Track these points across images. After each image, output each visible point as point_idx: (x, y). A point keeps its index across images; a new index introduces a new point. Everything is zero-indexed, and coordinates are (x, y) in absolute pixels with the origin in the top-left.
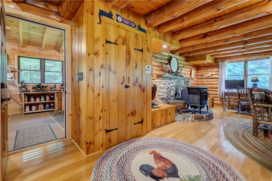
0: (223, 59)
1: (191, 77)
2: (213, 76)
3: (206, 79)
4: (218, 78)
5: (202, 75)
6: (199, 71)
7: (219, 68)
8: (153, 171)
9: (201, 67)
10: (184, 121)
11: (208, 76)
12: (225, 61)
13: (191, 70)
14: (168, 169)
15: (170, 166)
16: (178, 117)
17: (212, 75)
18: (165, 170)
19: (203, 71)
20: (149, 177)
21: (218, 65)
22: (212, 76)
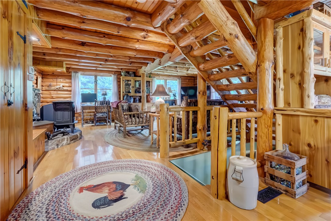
0: (77, 70)
1: (37, 87)
2: (65, 88)
3: (56, 92)
4: (71, 91)
5: (50, 85)
6: (45, 80)
7: (71, 79)
8: (109, 198)
9: (49, 75)
10: (58, 147)
11: (59, 88)
12: (78, 73)
13: (37, 78)
14: (116, 187)
15: (113, 185)
16: (50, 144)
17: (63, 86)
18: (116, 190)
19: (51, 80)
20: (114, 204)
21: (71, 76)
22: (63, 88)
